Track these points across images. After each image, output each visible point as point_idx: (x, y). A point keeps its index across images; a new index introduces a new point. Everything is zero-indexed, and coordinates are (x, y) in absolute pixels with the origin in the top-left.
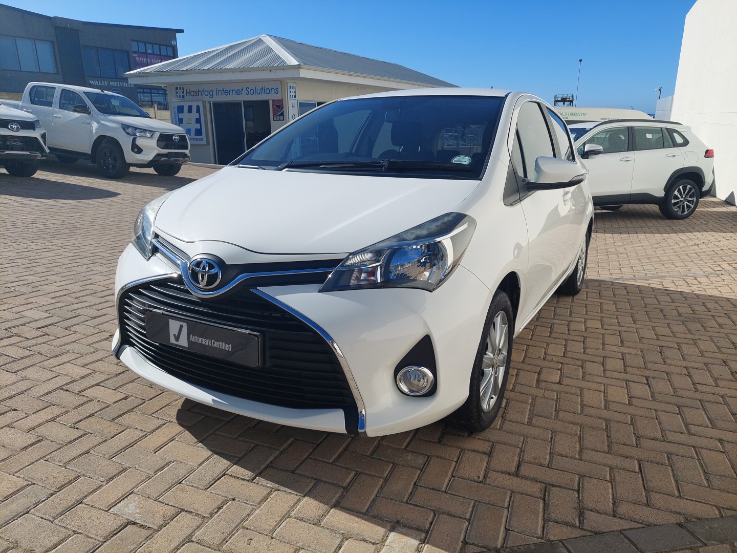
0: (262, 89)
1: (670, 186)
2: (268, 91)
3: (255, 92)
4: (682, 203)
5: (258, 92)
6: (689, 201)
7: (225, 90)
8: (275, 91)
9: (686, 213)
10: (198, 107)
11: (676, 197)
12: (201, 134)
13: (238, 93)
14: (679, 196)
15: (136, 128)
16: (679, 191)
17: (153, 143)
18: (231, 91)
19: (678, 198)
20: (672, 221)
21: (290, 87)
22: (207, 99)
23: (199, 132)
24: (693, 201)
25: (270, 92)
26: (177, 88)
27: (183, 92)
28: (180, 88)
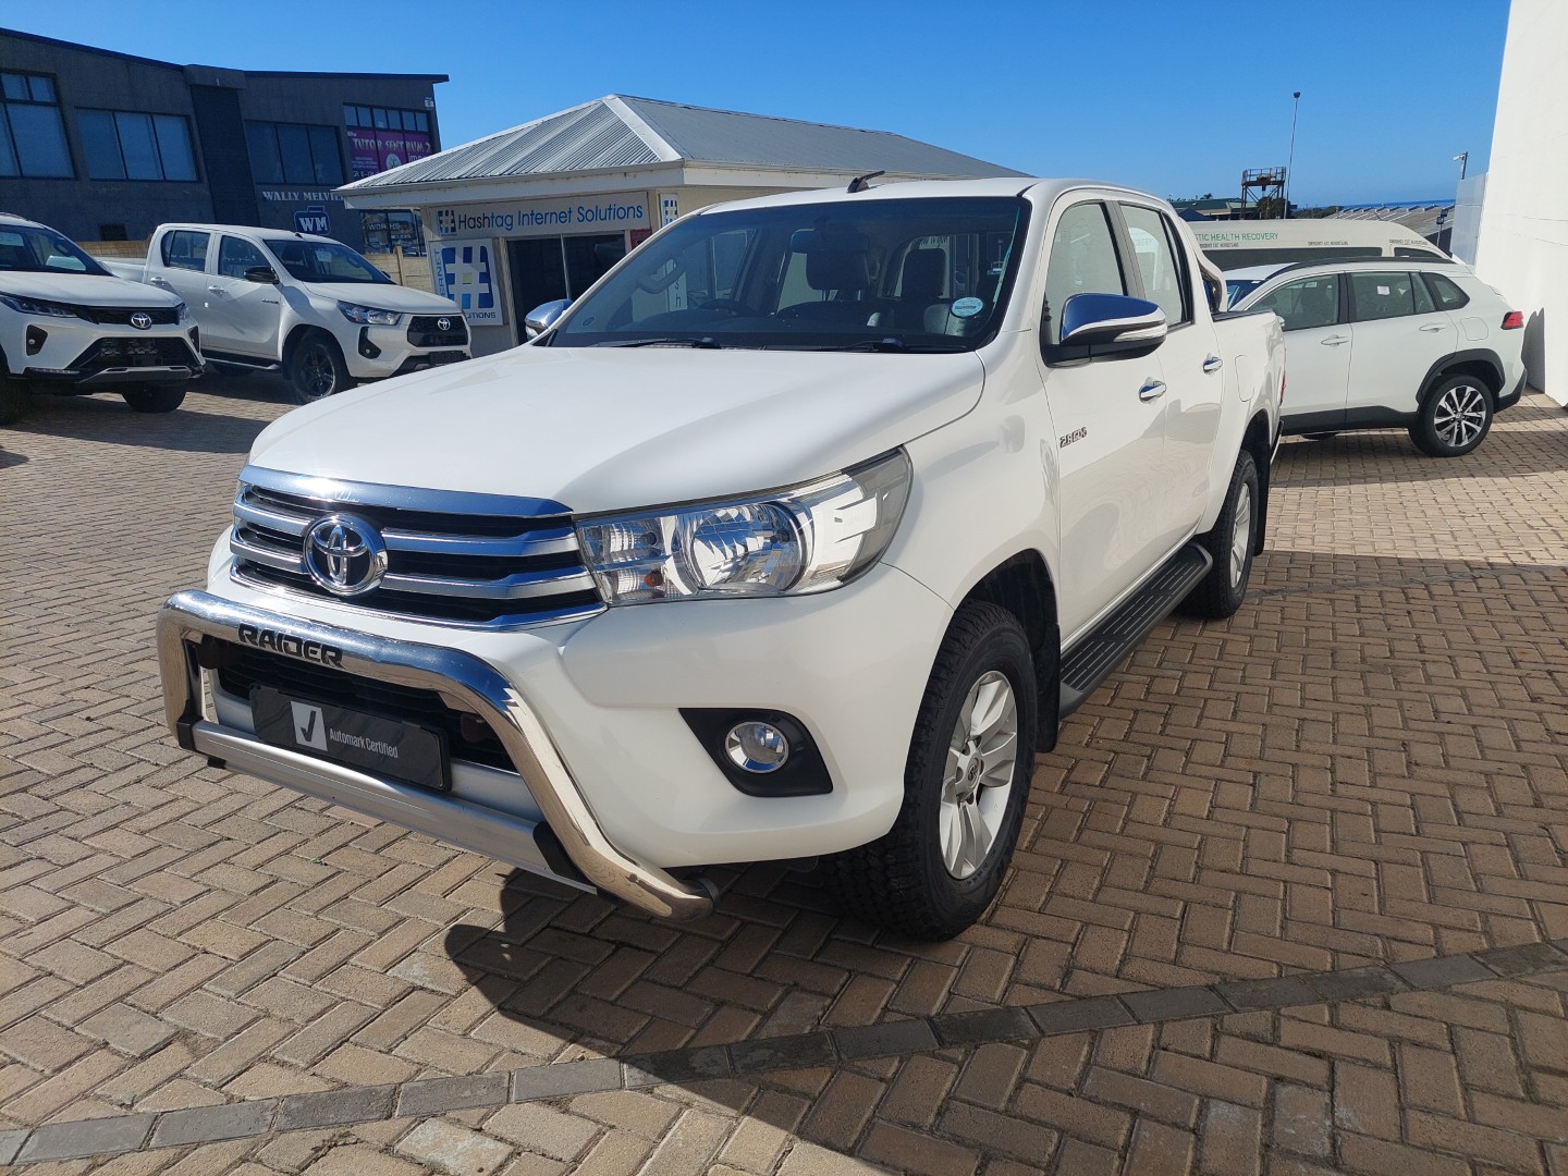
0: (610, 209)
1: (1430, 391)
2: (621, 213)
3: (596, 214)
4: (1456, 424)
5: (603, 217)
6: (1471, 419)
7: (535, 213)
8: (637, 212)
9: (1465, 442)
10: (483, 250)
11: (1444, 413)
12: (491, 305)
13: (563, 220)
14: (1449, 409)
15: (367, 309)
16: (1449, 398)
17: (401, 335)
18: (548, 216)
19: (1448, 414)
20: (1435, 460)
21: (666, 203)
22: (502, 233)
23: (486, 300)
24: (1480, 419)
25: (626, 215)
26: (440, 213)
27: (453, 221)
28: (447, 212)
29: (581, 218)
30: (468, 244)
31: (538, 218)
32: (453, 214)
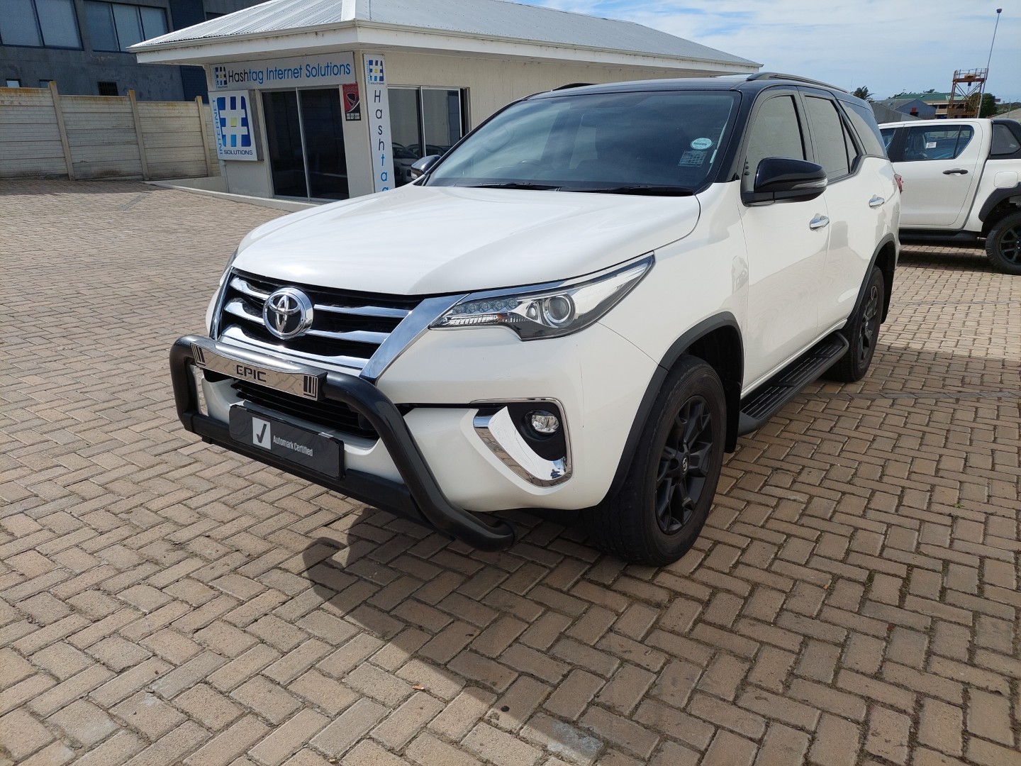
0: (328, 67)
2: (335, 70)
3: (318, 71)
7: (277, 69)
8: (346, 69)
10: (243, 99)
13: (296, 75)
18: (286, 72)
22: (256, 86)
25: (339, 72)
26: (217, 69)
27: (225, 76)
28: (221, 68)
29: (308, 75)
30: (233, 94)
31: (280, 74)
32: (225, 70)
